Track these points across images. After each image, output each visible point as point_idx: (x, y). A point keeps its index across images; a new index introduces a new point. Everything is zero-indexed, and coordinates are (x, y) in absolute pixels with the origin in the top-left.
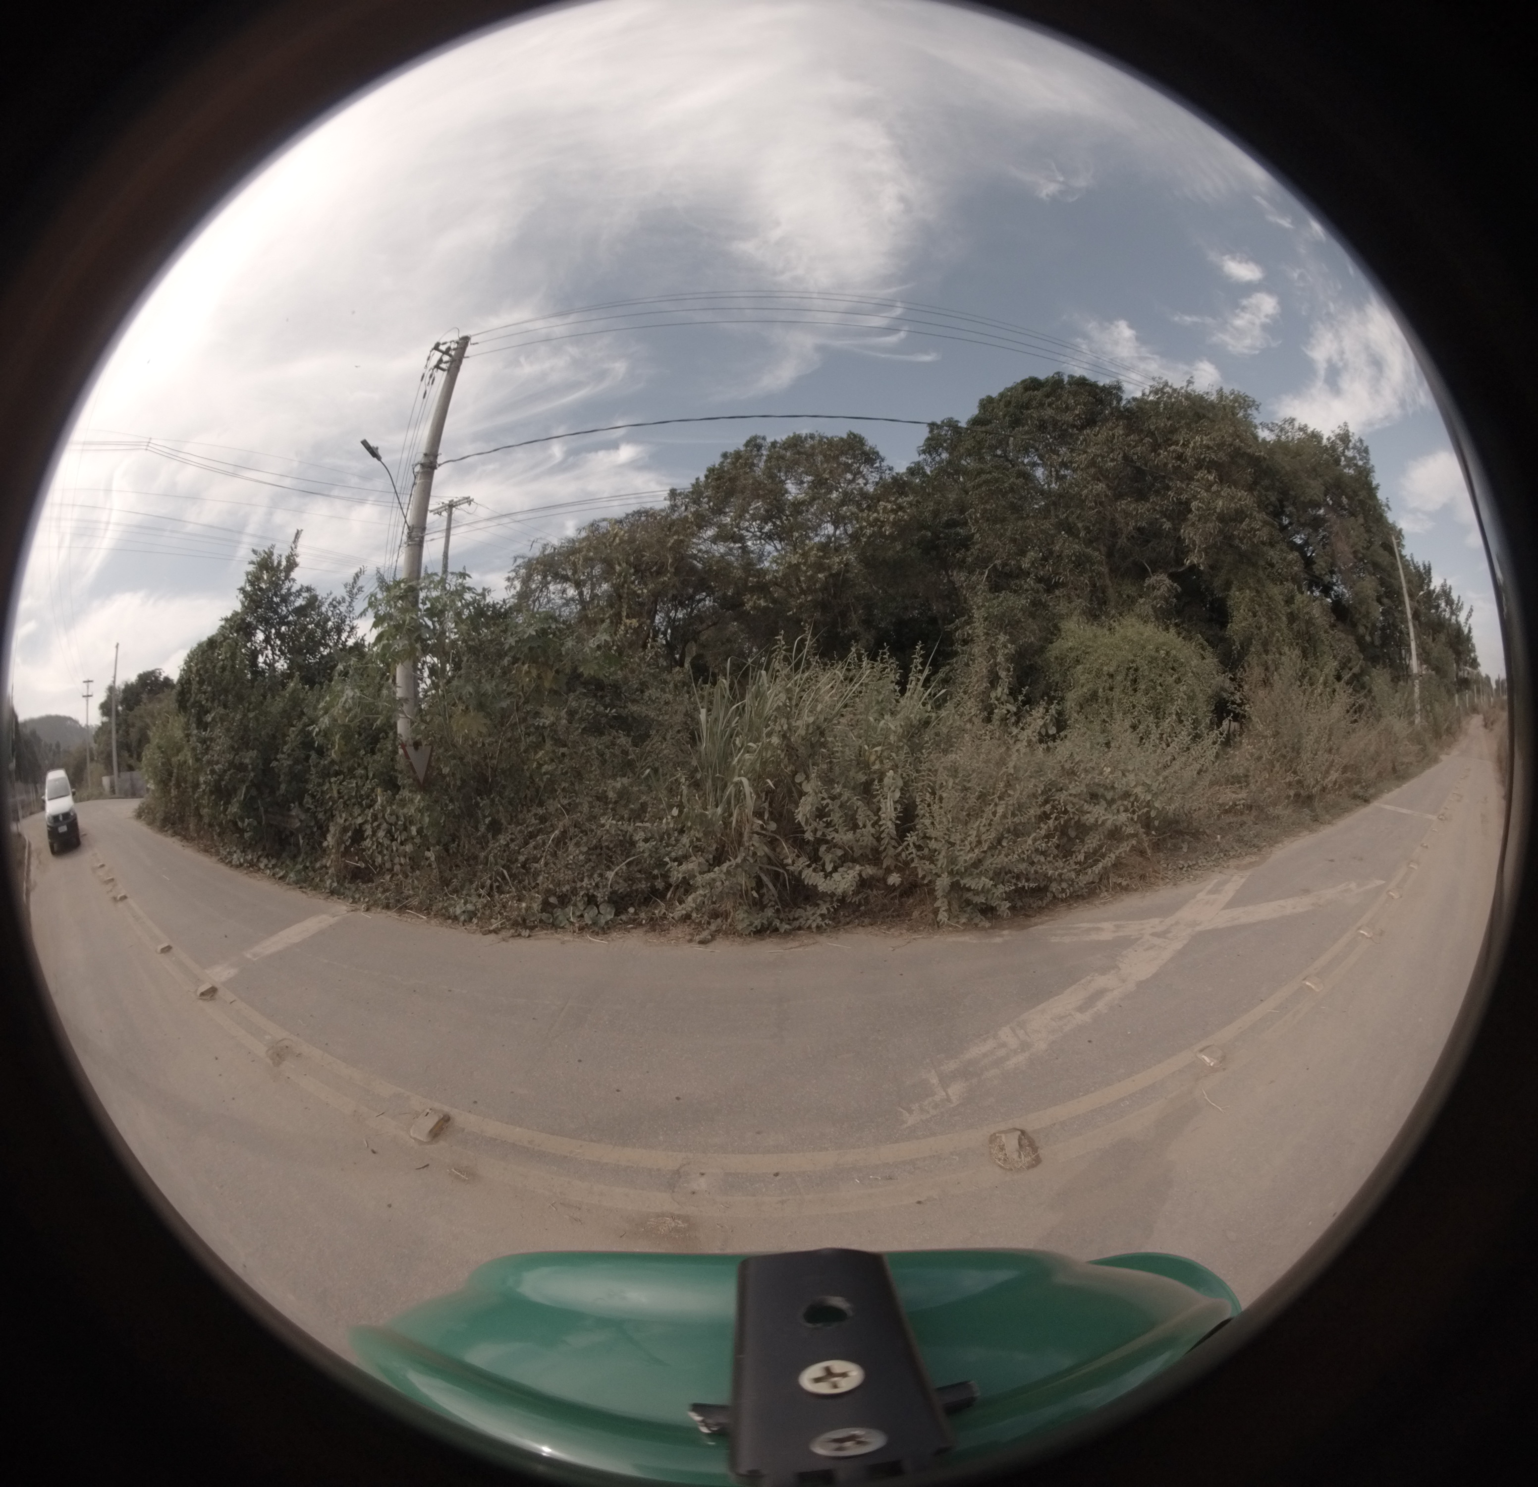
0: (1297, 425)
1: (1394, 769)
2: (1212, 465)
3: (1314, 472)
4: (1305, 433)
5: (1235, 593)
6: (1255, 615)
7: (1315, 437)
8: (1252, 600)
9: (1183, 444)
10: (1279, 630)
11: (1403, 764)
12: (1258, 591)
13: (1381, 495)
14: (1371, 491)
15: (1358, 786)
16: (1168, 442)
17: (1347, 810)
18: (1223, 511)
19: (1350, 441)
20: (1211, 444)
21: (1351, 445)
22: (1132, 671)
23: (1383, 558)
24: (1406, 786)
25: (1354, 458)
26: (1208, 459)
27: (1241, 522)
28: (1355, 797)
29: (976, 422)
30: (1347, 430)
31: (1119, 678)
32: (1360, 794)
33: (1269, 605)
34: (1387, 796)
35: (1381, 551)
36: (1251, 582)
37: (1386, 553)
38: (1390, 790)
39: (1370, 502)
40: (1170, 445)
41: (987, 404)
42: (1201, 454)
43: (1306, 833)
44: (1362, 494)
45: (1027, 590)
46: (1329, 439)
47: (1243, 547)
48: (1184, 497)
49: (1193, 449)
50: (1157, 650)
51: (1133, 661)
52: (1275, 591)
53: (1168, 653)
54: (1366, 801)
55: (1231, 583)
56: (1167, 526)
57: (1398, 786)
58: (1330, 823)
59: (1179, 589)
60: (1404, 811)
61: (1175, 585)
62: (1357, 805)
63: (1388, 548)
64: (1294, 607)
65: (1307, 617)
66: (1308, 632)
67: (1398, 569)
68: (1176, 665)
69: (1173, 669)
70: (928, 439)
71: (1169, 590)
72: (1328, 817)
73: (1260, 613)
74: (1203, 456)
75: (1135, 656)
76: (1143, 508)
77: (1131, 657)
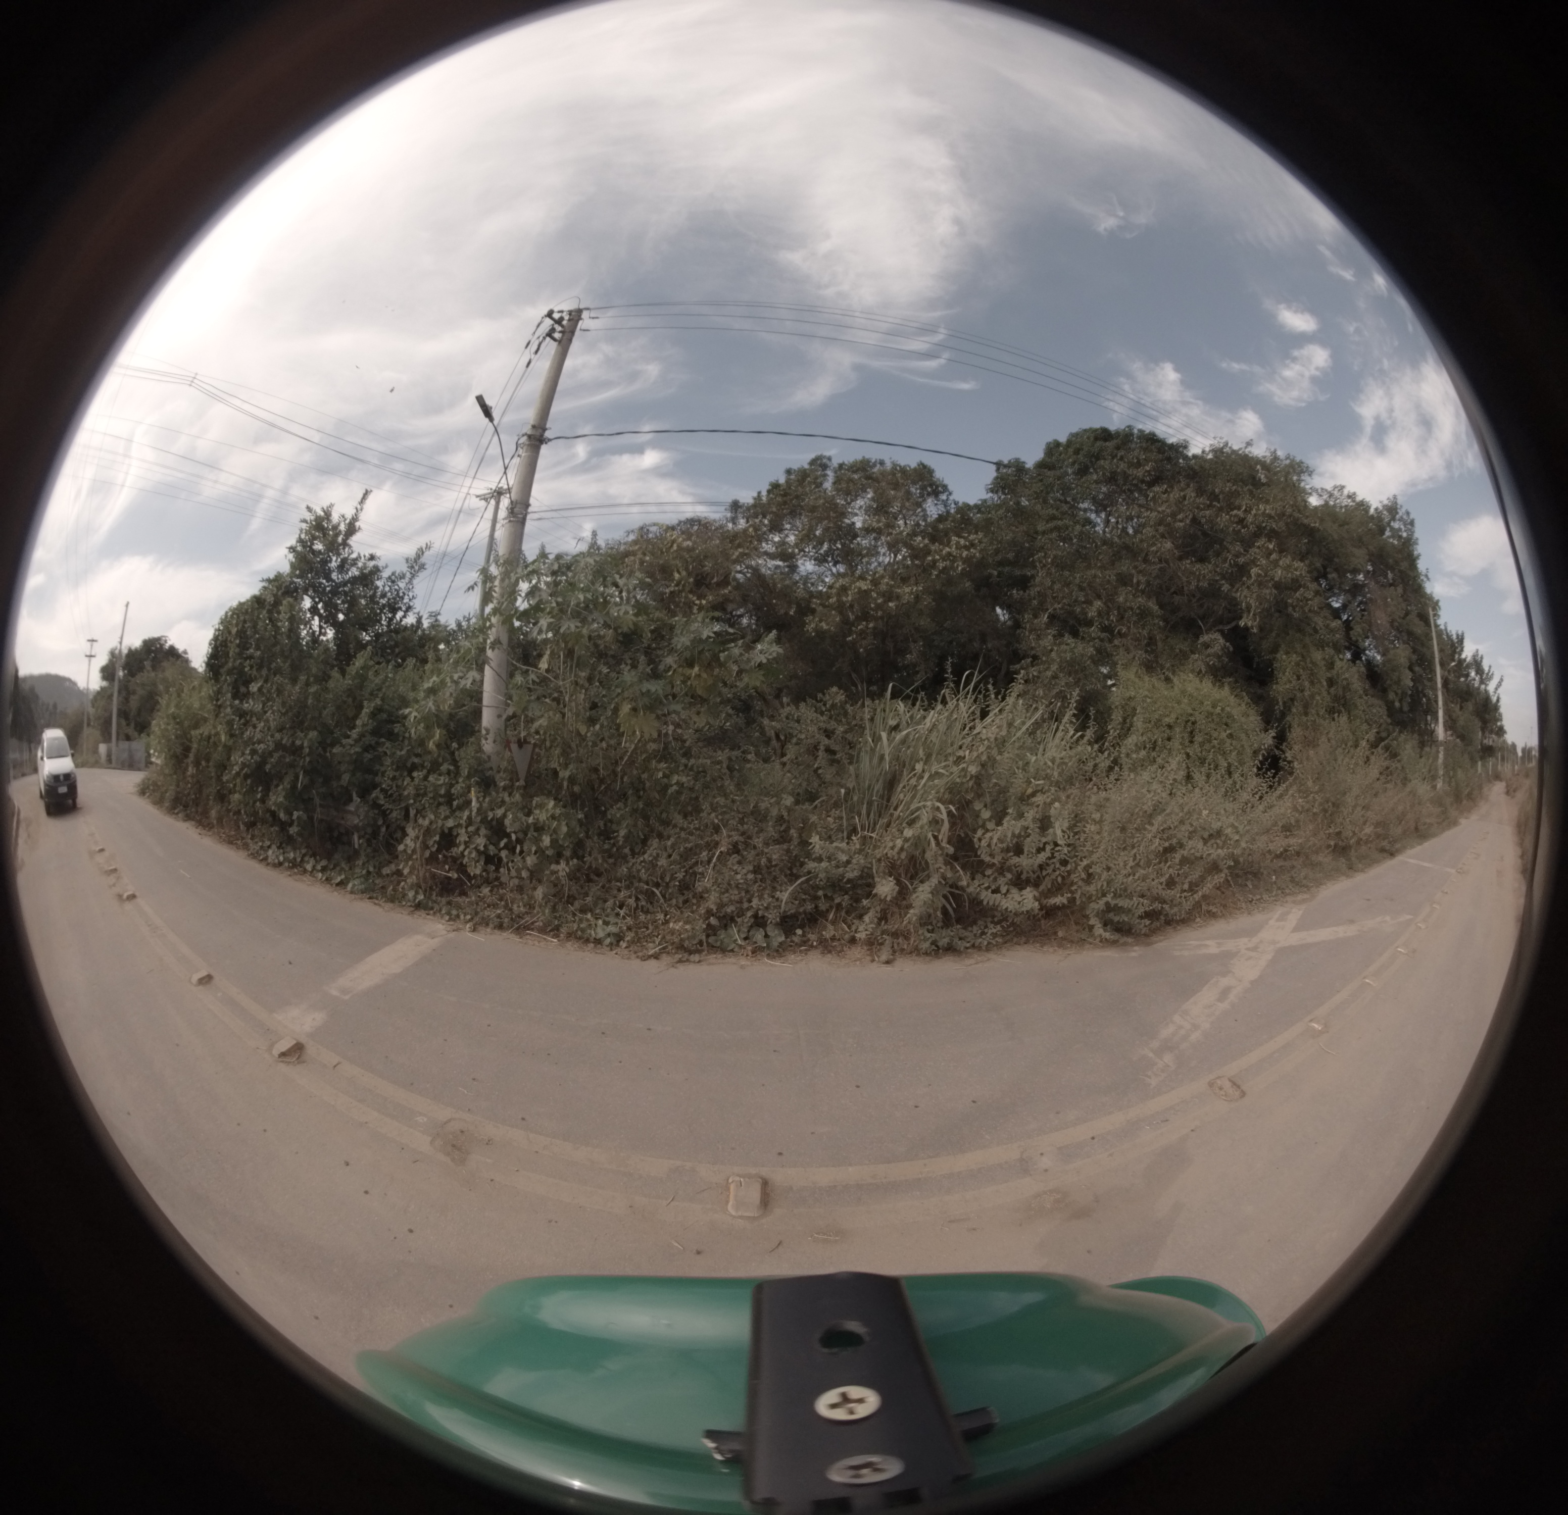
0: (1346, 492)
1: (1417, 829)
2: (1273, 534)
3: (1360, 542)
4: (1354, 501)
5: (1281, 655)
6: (1298, 678)
7: (1363, 506)
8: (1298, 664)
9: (1246, 510)
10: (1319, 694)
11: (1425, 824)
12: (1303, 657)
13: (1422, 565)
14: (1412, 560)
15: (1386, 841)
16: (1231, 507)
17: (1374, 862)
18: (1281, 579)
19: (1397, 513)
20: (1273, 513)
21: (1398, 517)
22: (1190, 724)
23: (1419, 629)
24: (1427, 844)
25: (1400, 530)
26: (1268, 528)
27: (1296, 591)
28: (1383, 850)
29: (1041, 465)
30: (1396, 503)
31: (1178, 730)
32: (1387, 848)
33: (1312, 670)
34: (1410, 852)
35: (1417, 621)
36: (1298, 646)
37: (1422, 623)
38: (1412, 847)
39: (1411, 574)
40: (1232, 510)
41: (1053, 448)
42: (1263, 522)
43: (1344, 878)
44: (1404, 565)
45: (1094, 639)
46: (1376, 509)
47: (1296, 615)
48: (1241, 560)
49: (1255, 515)
50: (1214, 706)
51: (1191, 715)
52: (1317, 656)
53: (1223, 710)
54: (1392, 855)
55: (1279, 646)
56: (1226, 587)
57: (1420, 844)
58: (1362, 871)
59: (1231, 649)
60: (1426, 864)
61: (1228, 644)
62: (1384, 858)
63: (1424, 618)
64: (1334, 672)
65: (1345, 683)
66: (1344, 697)
67: (1431, 639)
68: (1229, 721)
69: (1226, 724)
70: (996, 478)
71: (1222, 649)
72: (1360, 865)
73: (1303, 677)
74: (1264, 525)
75: (1194, 710)
76: (1205, 569)
77: (1190, 711)
